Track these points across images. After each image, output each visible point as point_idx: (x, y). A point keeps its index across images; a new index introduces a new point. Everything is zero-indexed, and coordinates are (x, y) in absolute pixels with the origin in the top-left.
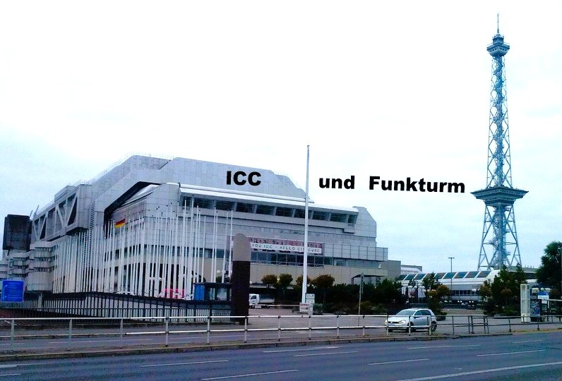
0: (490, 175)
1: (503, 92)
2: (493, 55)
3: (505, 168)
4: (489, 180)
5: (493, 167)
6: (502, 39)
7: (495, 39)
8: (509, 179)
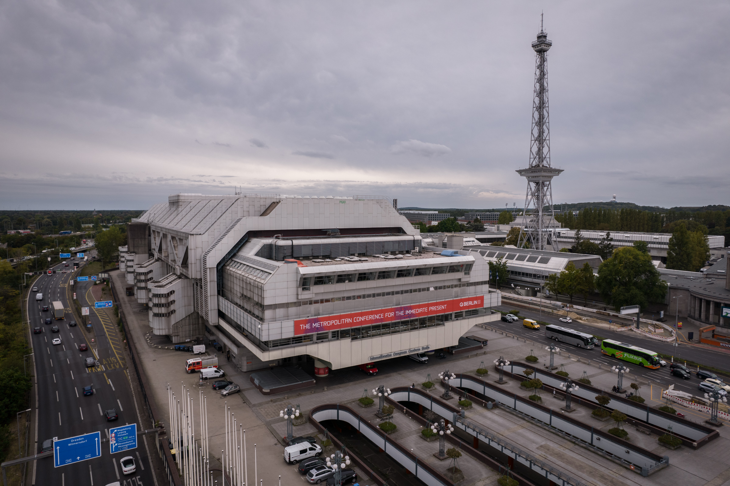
0: (532, 156)
1: (545, 84)
2: (537, 51)
3: (545, 150)
4: (532, 160)
5: (535, 149)
6: (545, 37)
7: (539, 37)
8: (548, 160)
